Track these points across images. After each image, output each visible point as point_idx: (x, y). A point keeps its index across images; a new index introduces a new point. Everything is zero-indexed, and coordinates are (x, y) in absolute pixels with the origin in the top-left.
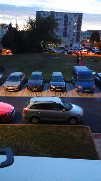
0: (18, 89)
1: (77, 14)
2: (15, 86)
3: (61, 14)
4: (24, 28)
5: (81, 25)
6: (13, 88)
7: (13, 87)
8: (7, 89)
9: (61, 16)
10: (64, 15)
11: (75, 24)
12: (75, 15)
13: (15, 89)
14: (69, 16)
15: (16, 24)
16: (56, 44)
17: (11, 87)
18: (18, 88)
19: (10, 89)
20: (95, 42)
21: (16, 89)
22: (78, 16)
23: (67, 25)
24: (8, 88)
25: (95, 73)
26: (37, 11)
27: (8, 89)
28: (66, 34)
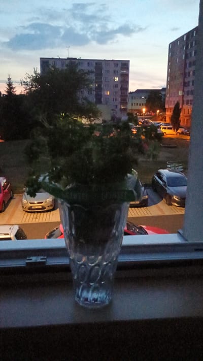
0: (52, 208)
1: (119, 62)
2: (46, 202)
3: (88, 63)
4: (27, 89)
5: (127, 82)
6: (42, 206)
7: (42, 203)
8: (30, 208)
9: (88, 66)
10: (94, 64)
11: (117, 79)
12: (114, 64)
13: (45, 208)
14: (104, 65)
15: (8, 83)
16: (89, 118)
17: (38, 203)
18: (51, 205)
19: (36, 207)
20: (158, 111)
21: (49, 206)
22: (120, 65)
23: (101, 81)
24: (32, 206)
25: (182, 168)
26: (41, 58)
27: (33, 208)
28: (100, 99)
